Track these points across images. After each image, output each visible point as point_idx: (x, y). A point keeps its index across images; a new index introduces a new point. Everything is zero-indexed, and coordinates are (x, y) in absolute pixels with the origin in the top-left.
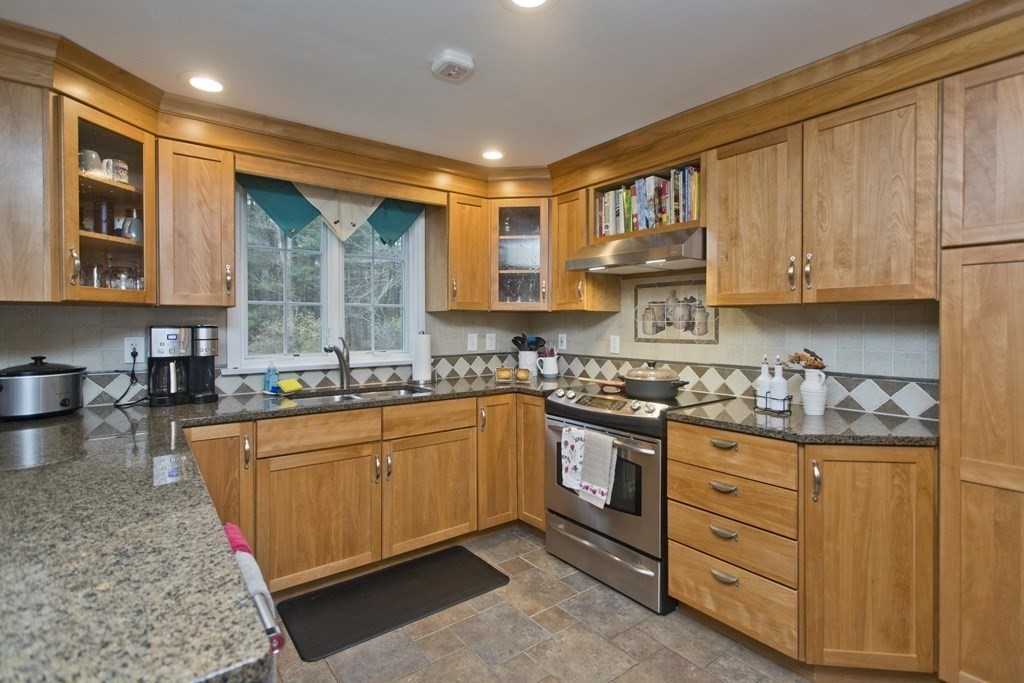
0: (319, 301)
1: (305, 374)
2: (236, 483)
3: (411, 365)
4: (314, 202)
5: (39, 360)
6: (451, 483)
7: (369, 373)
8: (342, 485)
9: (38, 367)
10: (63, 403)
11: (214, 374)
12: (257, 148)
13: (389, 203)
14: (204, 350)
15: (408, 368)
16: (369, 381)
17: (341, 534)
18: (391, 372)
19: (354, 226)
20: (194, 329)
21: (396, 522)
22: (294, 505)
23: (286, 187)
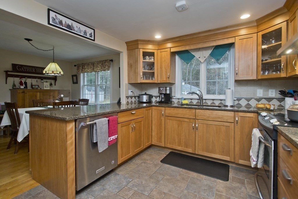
0: (199, 80)
1: (193, 100)
2: (161, 120)
3: (225, 100)
4: (193, 53)
5: (146, 93)
6: (222, 140)
7: (212, 101)
8: (184, 128)
9: (146, 94)
10: (147, 100)
11: (171, 98)
12: (178, 44)
13: (217, 47)
14: (168, 92)
15: (224, 101)
16: (211, 104)
17: (184, 141)
18: (220, 102)
19: (205, 57)
20: (166, 87)
21: (200, 145)
22: (173, 129)
23: (187, 52)
